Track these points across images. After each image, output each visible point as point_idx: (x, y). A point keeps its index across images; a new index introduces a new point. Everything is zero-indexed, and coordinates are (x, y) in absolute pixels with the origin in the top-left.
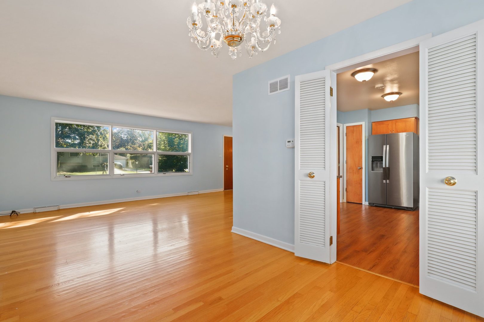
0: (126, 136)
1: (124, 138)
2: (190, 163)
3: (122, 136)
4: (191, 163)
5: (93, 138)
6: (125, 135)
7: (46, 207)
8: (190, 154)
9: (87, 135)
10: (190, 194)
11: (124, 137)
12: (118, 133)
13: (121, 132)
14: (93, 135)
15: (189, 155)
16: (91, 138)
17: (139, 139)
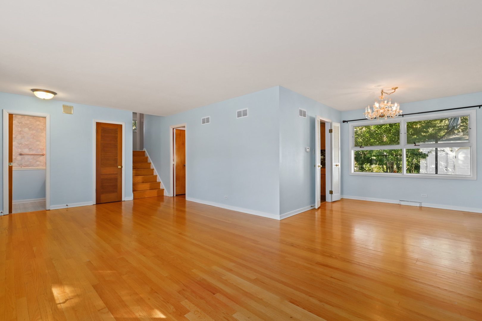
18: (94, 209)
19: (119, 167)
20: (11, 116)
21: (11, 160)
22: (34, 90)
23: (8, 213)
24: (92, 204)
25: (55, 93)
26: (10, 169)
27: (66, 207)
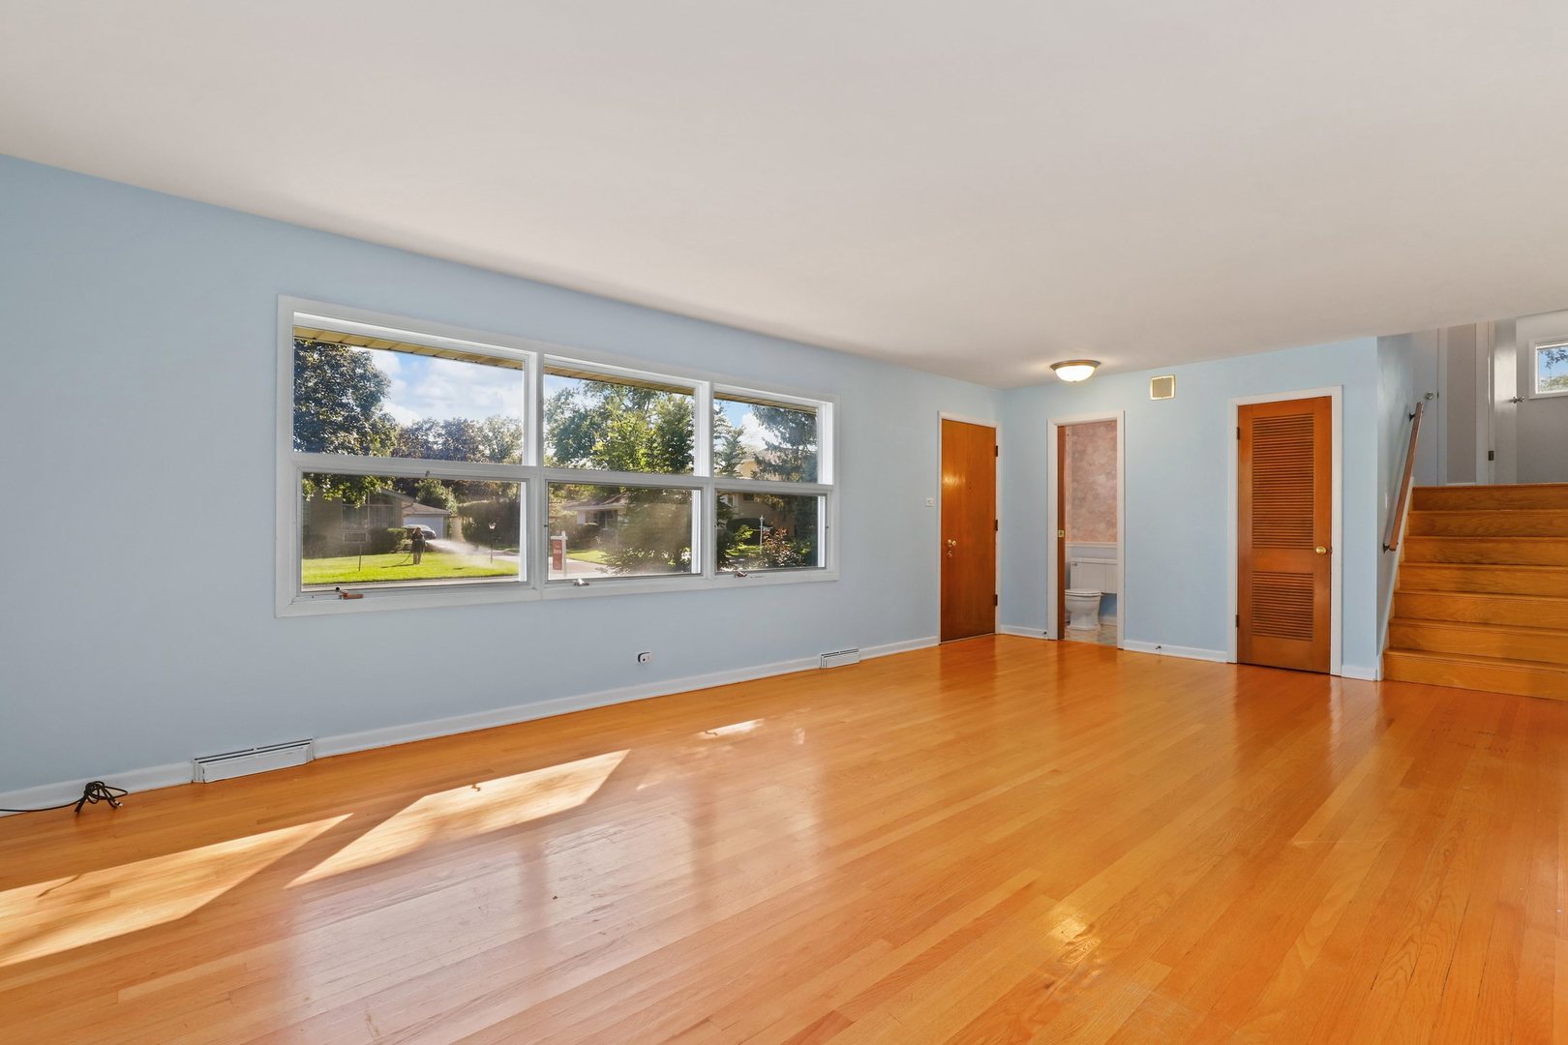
0: (441, 441)
1: (435, 447)
2: (827, 527)
3: (431, 439)
4: (832, 528)
5: (349, 442)
6: (440, 435)
7: (250, 752)
8: (831, 491)
9: (331, 433)
10: (833, 663)
11: (436, 443)
12: (417, 429)
13: (427, 426)
14: (347, 431)
15: (825, 495)
16: (342, 443)
17: (481, 447)
18: (1231, 677)
19: (1318, 550)
20: (1061, 429)
21: (1061, 525)
22: (1055, 367)
23: (1056, 638)
24: (1225, 661)
25: (1095, 364)
26: (1061, 542)
27: (1157, 652)
